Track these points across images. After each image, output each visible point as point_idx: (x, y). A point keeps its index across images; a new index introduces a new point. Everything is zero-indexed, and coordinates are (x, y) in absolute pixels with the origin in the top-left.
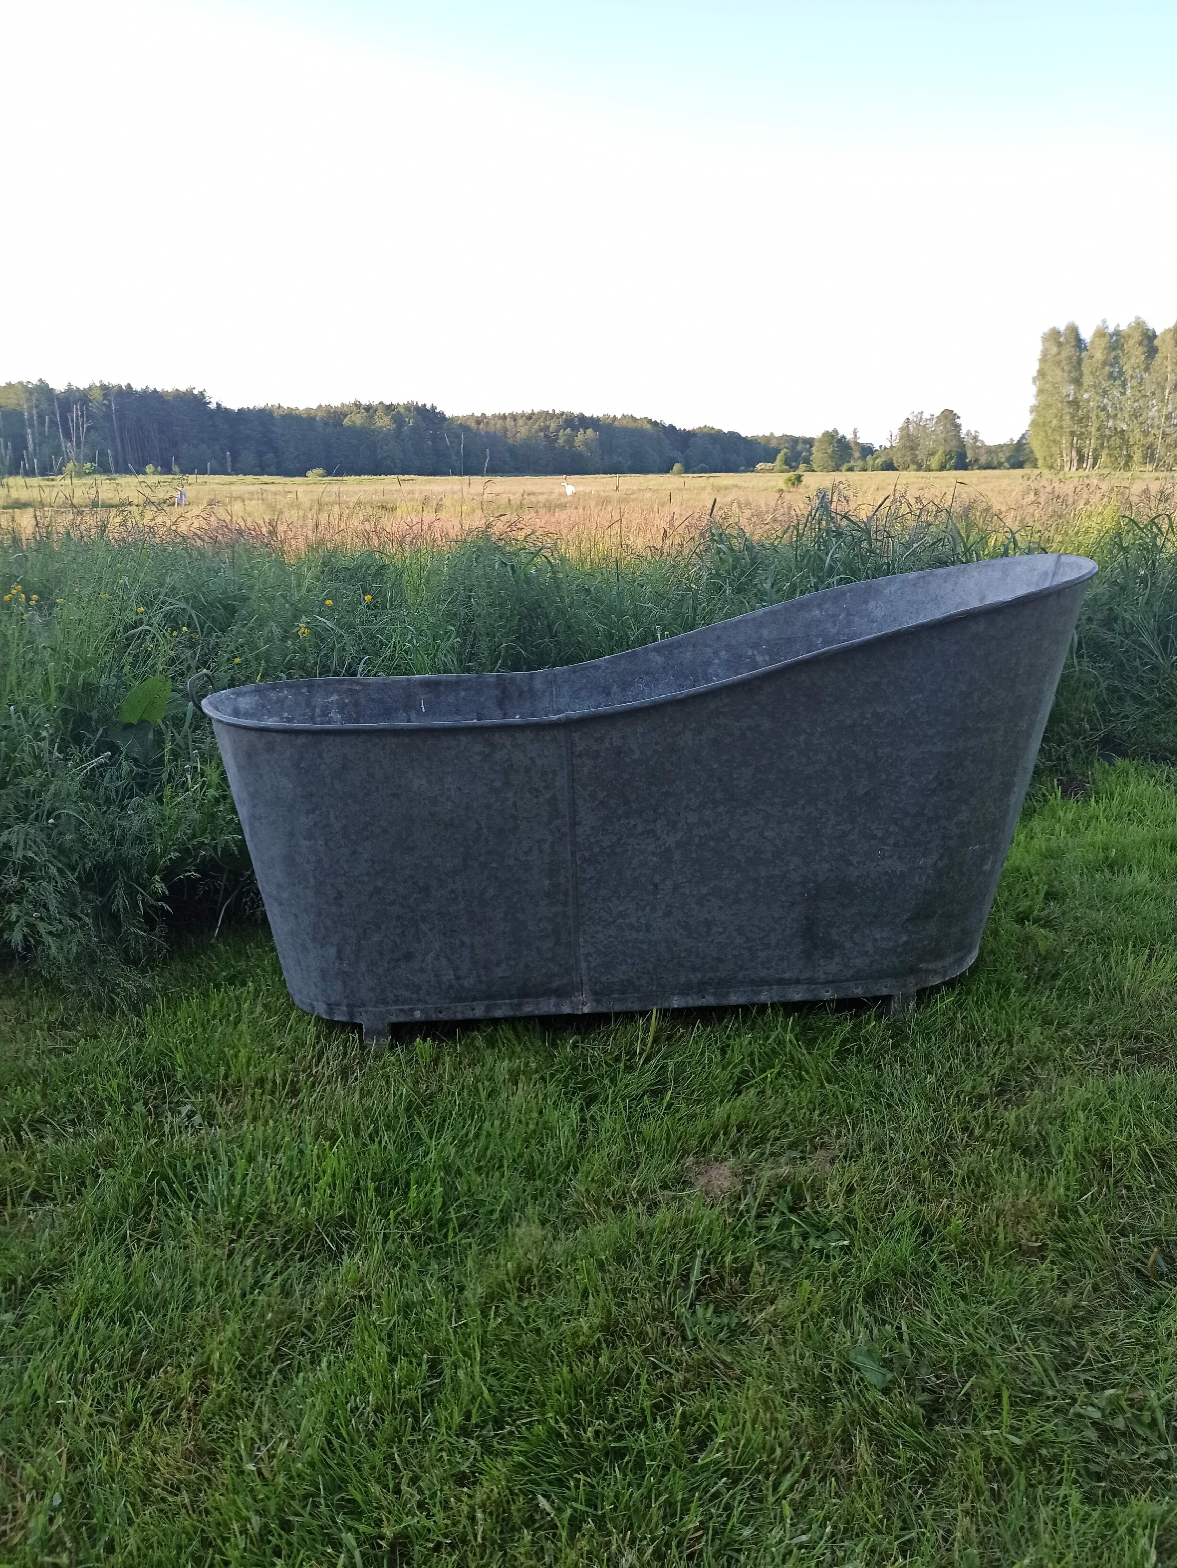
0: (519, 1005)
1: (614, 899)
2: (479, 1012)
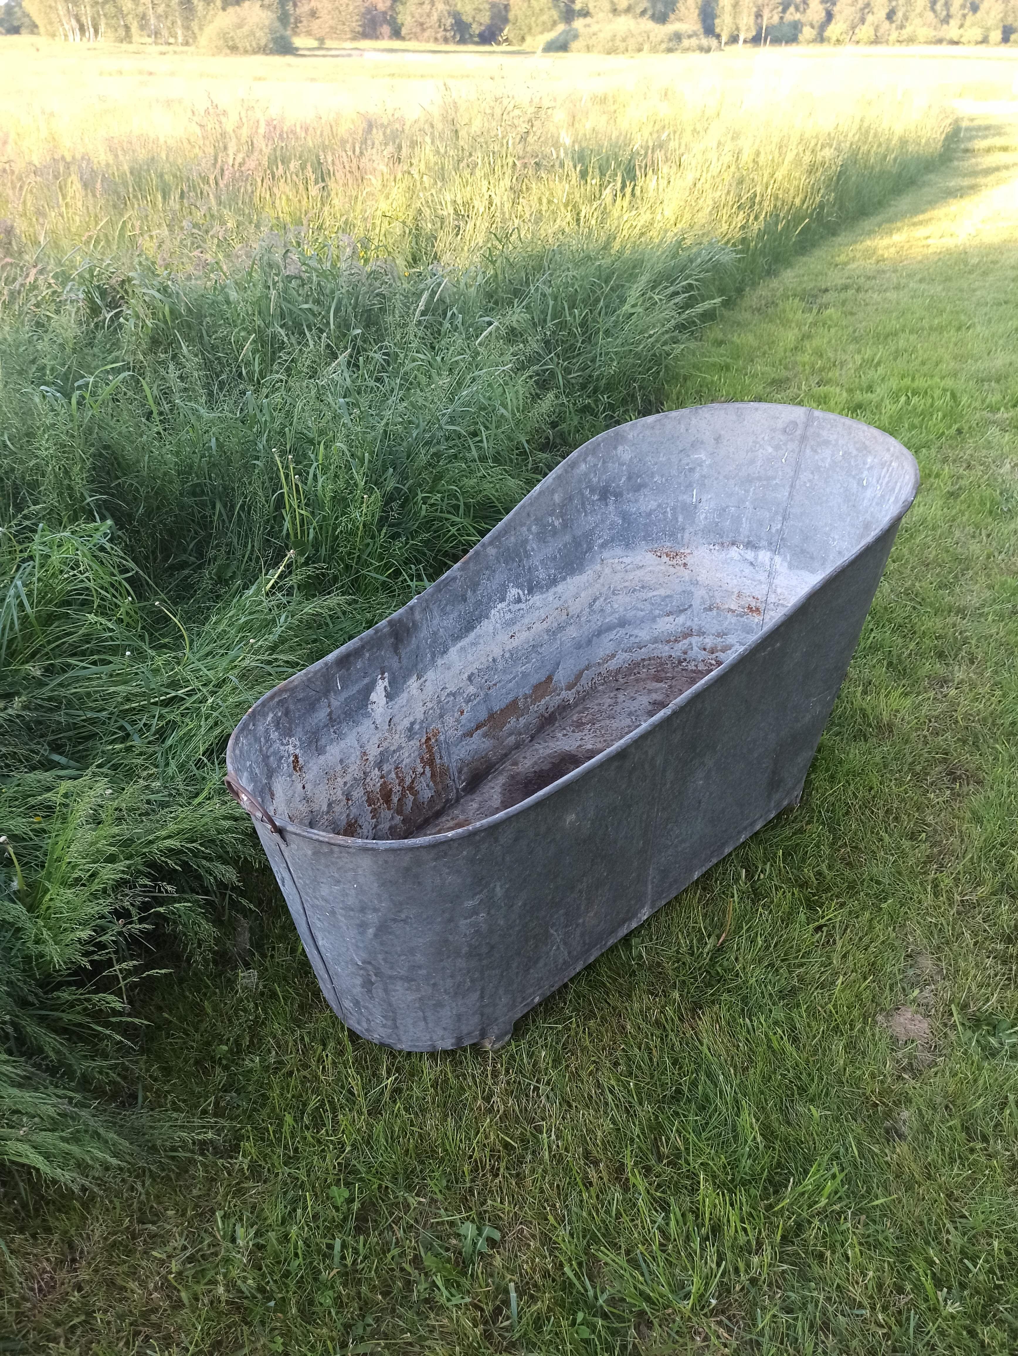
0: (605, 944)
1: (675, 828)
2: (579, 967)
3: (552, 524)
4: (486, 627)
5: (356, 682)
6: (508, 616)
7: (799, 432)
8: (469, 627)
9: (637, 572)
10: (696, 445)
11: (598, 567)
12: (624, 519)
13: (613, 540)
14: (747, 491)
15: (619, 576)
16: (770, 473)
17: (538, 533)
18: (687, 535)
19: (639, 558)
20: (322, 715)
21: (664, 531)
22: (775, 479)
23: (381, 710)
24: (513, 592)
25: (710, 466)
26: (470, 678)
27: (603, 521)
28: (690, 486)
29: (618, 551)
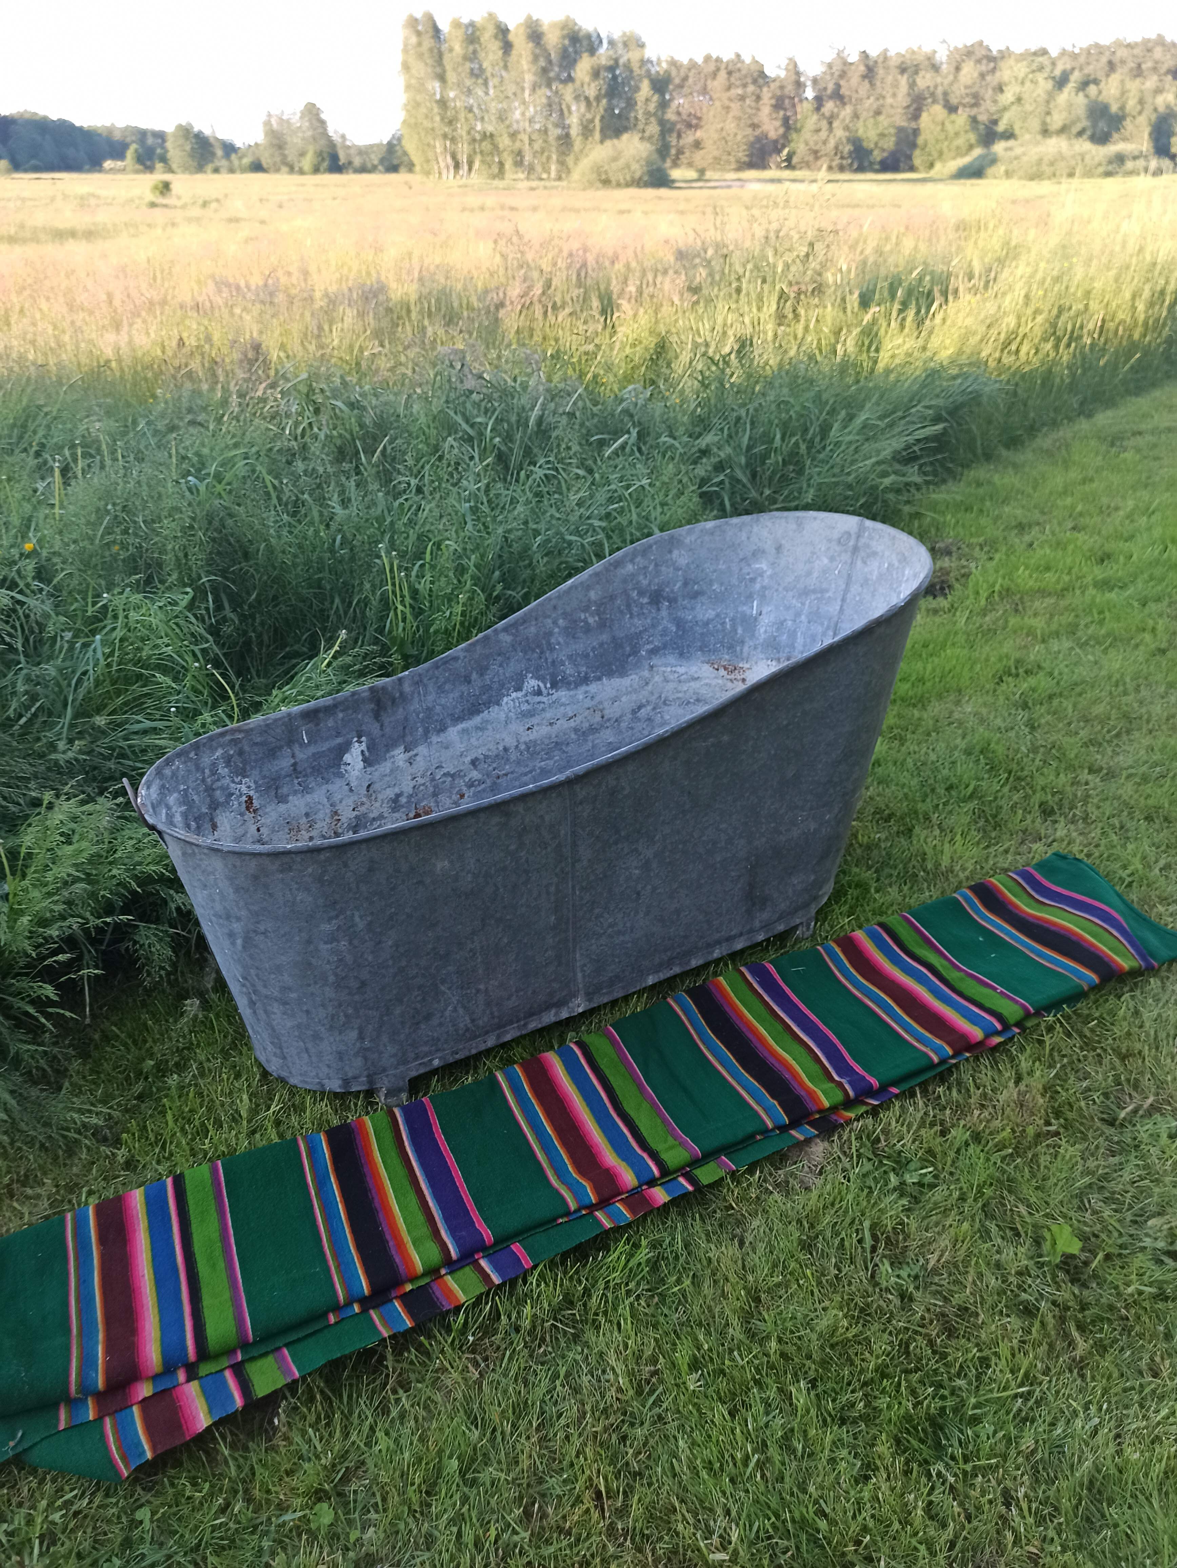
0: (525, 1025)
1: (606, 915)
2: (491, 1042)
3: (585, 621)
4: (495, 713)
5: (327, 739)
6: (525, 707)
7: (852, 543)
8: (474, 710)
9: (692, 684)
10: (757, 553)
11: (646, 673)
12: (678, 626)
13: (665, 647)
14: (803, 604)
15: (671, 686)
16: (824, 586)
17: (566, 628)
18: (746, 649)
19: (694, 669)
20: (284, 763)
21: (722, 643)
22: (827, 591)
23: (356, 773)
24: (532, 683)
25: (771, 577)
26: (474, 763)
27: (653, 626)
28: (750, 597)
29: (671, 659)
